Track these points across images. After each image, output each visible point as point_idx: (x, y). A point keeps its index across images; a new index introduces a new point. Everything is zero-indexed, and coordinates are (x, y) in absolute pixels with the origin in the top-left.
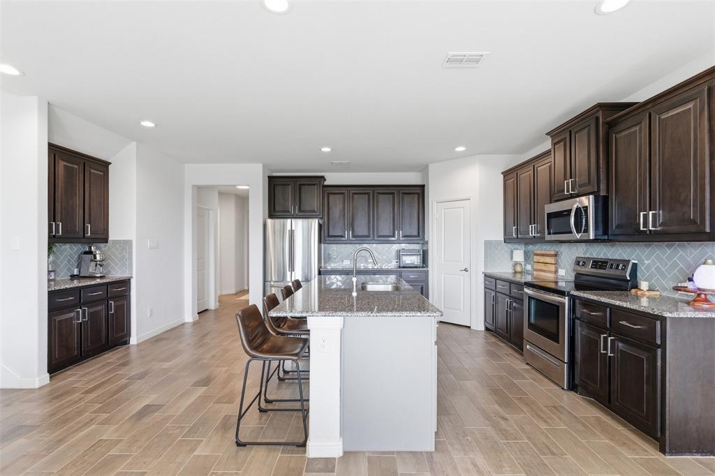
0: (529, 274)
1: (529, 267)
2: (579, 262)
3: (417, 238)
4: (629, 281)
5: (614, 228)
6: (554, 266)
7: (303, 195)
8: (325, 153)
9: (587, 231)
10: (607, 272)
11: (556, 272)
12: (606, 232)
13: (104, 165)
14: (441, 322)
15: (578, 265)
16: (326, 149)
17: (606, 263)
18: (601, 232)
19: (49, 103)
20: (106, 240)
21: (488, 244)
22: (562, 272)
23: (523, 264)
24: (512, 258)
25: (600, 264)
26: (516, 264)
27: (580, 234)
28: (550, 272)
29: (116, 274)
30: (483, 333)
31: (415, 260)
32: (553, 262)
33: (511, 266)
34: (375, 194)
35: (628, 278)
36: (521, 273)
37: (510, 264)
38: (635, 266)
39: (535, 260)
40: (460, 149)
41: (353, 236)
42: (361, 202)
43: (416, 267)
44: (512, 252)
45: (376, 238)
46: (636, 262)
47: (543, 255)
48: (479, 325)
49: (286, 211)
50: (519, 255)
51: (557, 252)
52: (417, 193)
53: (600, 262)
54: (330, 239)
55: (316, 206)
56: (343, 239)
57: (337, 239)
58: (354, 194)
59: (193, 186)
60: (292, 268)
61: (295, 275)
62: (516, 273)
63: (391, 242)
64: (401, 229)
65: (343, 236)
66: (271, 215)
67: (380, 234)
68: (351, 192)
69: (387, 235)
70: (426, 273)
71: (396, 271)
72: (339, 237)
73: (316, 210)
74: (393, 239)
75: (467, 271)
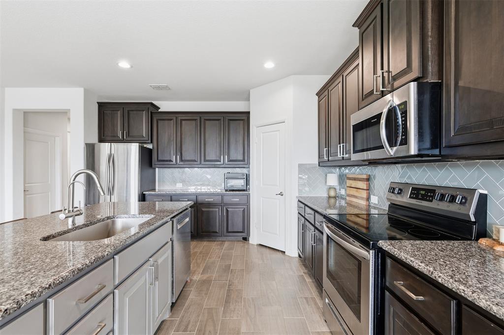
0: (343, 199)
1: (343, 192)
2: (394, 189)
3: (242, 163)
4: (474, 223)
5: (452, 134)
6: (365, 191)
7: (131, 121)
9: (405, 142)
10: (435, 205)
11: (368, 199)
12: (436, 142)
14: (261, 245)
15: (393, 192)
16: (124, 64)
17: (433, 191)
18: (427, 144)
21: (302, 168)
22: (374, 200)
23: (338, 188)
24: (326, 182)
25: (423, 192)
26: (330, 188)
27: (395, 148)
28: (362, 198)
30: (297, 259)
31: (239, 183)
32: (365, 188)
33: (325, 190)
34: (203, 120)
35: (473, 219)
36: (335, 197)
37: (325, 189)
38: (483, 199)
39: (348, 185)
40: (269, 65)
41: (181, 160)
42: (189, 128)
43: (240, 190)
44: (326, 175)
45: (203, 162)
46: (485, 192)
47: (355, 179)
48: (293, 251)
49: (114, 136)
50: (333, 179)
51: (369, 175)
52: (242, 120)
53: (423, 189)
54: (159, 163)
55: (144, 131)
56: (172, 163)
57: (166, 163)
58: (181, 120)
59: (15, 110)
60: (111, 191)
61: (115, 198)
62: (330, 197)
63: (218, 166)
64: (227, 154)
65: (171, 161)
66: (101, 140)
67: (207, 158)
68: (180, 118)
69: (214, 159)
70: (248, 196)
71: (218, 194)
72: (167, 161)
73: (144, 135)
74: (219, 163)
75: (282, 195)
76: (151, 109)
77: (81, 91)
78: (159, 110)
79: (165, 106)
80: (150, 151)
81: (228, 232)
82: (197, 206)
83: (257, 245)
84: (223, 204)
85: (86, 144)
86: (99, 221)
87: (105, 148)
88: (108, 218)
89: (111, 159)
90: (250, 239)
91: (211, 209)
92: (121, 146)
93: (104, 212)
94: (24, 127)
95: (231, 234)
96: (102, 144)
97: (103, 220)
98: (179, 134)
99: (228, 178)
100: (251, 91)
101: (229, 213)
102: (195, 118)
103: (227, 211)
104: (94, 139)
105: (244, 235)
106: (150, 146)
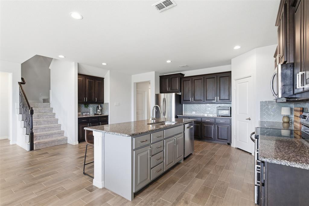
3: (228, 101)
7: (172, 83)
8: (169, 64)
13: (102, 80)
16: (169, 61)
19: (78, 63)
20: (103, 103)
24: (281, 113)
26: (284, 117)
29: (105, 114)
31: (226, 112)
33: (281, 118)
34: (205, 79)
36: (288, 123)
39: (294, 114)
40: (237, 47)
41: (194, 100)
42: (198, 84)
43: (227, 116)
44: (281, 108)
45: (205, 101)
47: (296, 111)
49: (165, 90)
52: (228, 76)
54: (184, 102)
55: (178, 87)
56: (190, 101)
57: (188, 102)
58: (194, 80)
59: (134, 83)
60: (164, 114)
61: (166, 117)
62: (284, 122)
63: (213, 103)
64: (219, 96)
65: (189, 100)
66: (161, 92)
67: (208, 99)
68: (193, 79)
69: (211, 99)
70: (231, 120)
71: (213, 118)
72: (187, 100)
73: (177, 89)
74: (214, 101)
75: (250, 120)
76: (181, 76)
77: (154, 73)
78: (185, 76)
79: (187, 74)
80: (180, 96)
81: (218, 138)
82: (202, 123)
83: (236, 148)
84: (215, 123)
85: (156, 94)
86: (160, 122)
87: (162, 96)
88: (163, 122)
89: (164, 100)
90: (232, 144)
91: (209, 126)
92: (169, 94)
93: (162, 120)
94: (137, 89)
95: (220, 140)
96: (161, 94)
97: (161, 122)
98: (193, 87)
99: (219, 109)
100: (232, 60)
101: (219, 128)
102: (201, 78)
103: (218, 127)
104: (158, 92)
105: (229, 142)
106: (180, 94)
